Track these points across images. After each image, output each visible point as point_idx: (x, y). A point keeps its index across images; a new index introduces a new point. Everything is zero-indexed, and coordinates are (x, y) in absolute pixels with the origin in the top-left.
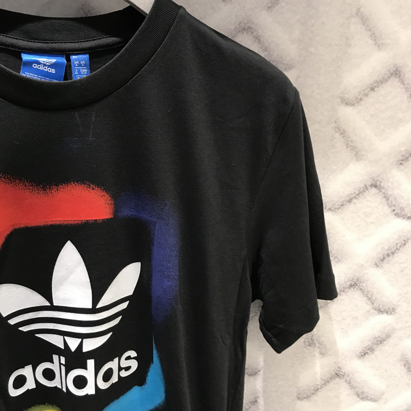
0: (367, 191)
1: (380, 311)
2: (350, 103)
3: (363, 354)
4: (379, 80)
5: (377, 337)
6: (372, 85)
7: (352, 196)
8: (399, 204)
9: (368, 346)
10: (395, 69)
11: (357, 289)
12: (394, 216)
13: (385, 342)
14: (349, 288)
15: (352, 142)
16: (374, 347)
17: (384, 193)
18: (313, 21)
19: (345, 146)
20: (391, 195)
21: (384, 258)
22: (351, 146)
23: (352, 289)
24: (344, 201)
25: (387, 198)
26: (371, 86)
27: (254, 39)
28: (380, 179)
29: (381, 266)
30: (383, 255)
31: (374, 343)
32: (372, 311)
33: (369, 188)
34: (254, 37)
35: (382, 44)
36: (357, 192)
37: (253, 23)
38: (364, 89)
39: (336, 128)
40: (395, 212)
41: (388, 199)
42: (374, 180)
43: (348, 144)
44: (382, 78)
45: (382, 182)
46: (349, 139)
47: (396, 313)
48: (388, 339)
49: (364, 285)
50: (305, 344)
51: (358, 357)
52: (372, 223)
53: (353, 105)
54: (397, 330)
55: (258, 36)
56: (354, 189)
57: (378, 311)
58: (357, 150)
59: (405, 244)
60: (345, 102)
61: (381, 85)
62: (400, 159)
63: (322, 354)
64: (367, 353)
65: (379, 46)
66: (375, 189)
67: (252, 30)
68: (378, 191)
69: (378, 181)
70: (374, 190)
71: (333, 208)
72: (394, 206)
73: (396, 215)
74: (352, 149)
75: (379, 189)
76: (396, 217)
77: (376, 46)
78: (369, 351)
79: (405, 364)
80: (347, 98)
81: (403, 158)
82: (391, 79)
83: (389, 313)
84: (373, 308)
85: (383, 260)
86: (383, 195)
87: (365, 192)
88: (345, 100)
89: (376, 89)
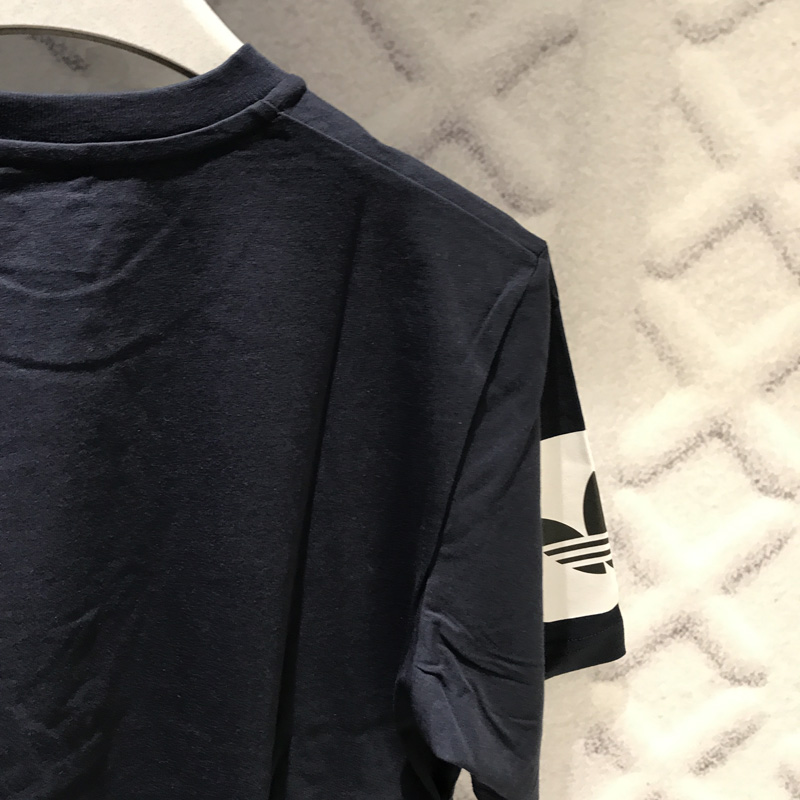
0: (703, 445)
1: (735, 680)
2: (665, 273)
3: (704, 766)
4: (720, 227)
5: (730, 730)
6: (708, 237)
7: (674, 457)
8: (766, 470)
9: (712, 750)
10: (751, 205)
11: (688, 637)
12: (757, 493)
13: (747, 741)
14: (672, 636)
15: (670, 349)
16: (725, 750)
17: (736, 448)
18: (587, 114)
19: (657, 358)
20: (750, 453)
21: (740, 576)
22: (668, 357)
23: (678, 637)
24: (657, 465)
25: (742, 457)
26: (705, 239)
27: (472, 152)
28: (728, 422)
29: (735, 592)
30: (739, 570)
31: (724, 743)
32: (720, 680)
33: (707, 438)
34: (471, 149)
35: (725, 156)
36: (684, 448)
37: (468, 122)
38: (691, 245)
39: (637, 323)
40: (759, 485)
41: (744, 460)
42: (716, 423)
43: (662, 354)
44: (726, 223)
45: (733, 427)
46: (664, 344)
47: (766, 682)
48: (753, 736)
49: (701, 629)
50: (587, 749)
51: (695, 772)
52: (715, 507)
53: (671, 277)
54: (769, 716)
55: (479, 148)
56: (677, 442)
57: (730, 680)
58: (681, 364)
59: (780, 547)
60: (654, 272)
61: (725, 236)
62: (768, 381)
63: (622, 767)
64: (712, 763)
65: (718, 161)
66: (719, 440)
67: (466, 136)
68: (724, 444)
69: (723, 424)
70: (716, 443)
71: (636, 480)
72: (758, 472)
73: (761, 490)
74: (671, 364)
75: (727, 440)
76: (761, 494)
77: (714, 161)
78: (714, 760)
79: (787, 784)
80: (659, 265)
81: (773, 379)
82: (746, 225)
83: (752, 683)
84: (721, 675)
85: (738, 578)
86: (735, 451)
87: (699, 446)
88: (655, 269)
89: (715, 245)
